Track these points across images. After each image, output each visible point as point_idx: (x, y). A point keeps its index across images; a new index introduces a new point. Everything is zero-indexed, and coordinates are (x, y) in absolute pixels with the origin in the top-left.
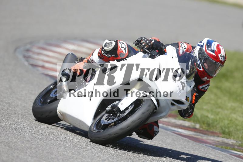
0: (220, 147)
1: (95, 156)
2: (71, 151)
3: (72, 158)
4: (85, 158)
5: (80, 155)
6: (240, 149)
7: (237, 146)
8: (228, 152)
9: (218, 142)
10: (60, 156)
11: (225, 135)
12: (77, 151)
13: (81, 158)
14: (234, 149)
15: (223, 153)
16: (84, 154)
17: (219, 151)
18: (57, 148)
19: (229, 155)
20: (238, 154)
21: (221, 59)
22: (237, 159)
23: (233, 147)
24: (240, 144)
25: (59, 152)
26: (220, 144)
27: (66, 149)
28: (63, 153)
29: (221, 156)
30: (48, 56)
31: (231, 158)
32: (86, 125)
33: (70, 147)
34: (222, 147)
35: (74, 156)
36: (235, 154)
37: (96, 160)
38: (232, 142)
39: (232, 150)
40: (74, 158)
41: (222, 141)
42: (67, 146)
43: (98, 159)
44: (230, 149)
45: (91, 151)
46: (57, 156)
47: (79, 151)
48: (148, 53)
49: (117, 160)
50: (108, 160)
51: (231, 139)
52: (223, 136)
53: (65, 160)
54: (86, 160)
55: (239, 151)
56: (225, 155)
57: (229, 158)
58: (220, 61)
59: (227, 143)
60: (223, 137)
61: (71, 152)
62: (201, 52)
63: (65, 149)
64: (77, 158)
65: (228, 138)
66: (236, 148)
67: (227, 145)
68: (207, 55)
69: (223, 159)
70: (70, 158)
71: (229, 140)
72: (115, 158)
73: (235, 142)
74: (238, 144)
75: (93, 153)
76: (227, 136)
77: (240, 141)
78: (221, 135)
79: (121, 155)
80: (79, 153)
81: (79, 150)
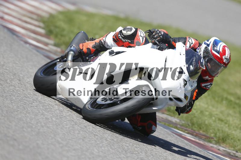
0: (163, 123)
1: (39, 113)
2: (16, 104)
3: (17, 112)
4: (29, 113)
5: (24, 110)
6: (182, 129)
7: (180, 125)
8: (170, 130)
9: (162, 118)
10: (5, 108)
11: (170, 113)
12: (23, 106)
13: (25, 113)
14: (177, 128)
15: (165, 130)
16: (29, 109)
17: (162, 128)
18: (4, 100)
19: (171, 133)
20: (179, 133)
21: (224, 61)
22: (178, 138)
23: (175, 125)
24: (183, 123)
25: (5, 104)
26: (164, 121)
27: (12, 102)
28: (9, 105)
29: (162, 132)
30: (9, 8)
31: (172, 136)
32: (82, 102)
33: (16, 100)
34: (165, 124)
35: (19, 109)
36: (176, 133)
37: (40, 117)
38: (176, 121)
39: (175, 128)
40: (19, 112)
41: (166, 118)
42: (13, 99)
43: (42, 116)
44: (172, 127)
45: (36, 107)
46: (2, 107)
47: (25, 106)
48: (158, 45)
49: (61, 120)
50: (52, 119)
51: (175, 117)
52: (168, 113)
53: (10, 112)
54: (29, 115)
55: (181, 130)
56: (166, 132)
57: (170, 136)
58: (224, 62)
59: (170, 121)
60: (167, 115)
61: (16, 106)
62: (206, 51)
63: (10, 102)
64: (21, 113)
65: (172, 116)
66: (179, 127)
67: (170, 122)
68: (211, 55)
69: (164, 135)
70: (14, 112)
71: (173, 118)
72: (59, 118)
73: (178, 121)
74: (181, 124)
75: (38, 110)
76: (172, 114)
77: (184, 121)
78: (166, 112)
79: (64, 116)
80: (24, 107)
81: (25, 104)
